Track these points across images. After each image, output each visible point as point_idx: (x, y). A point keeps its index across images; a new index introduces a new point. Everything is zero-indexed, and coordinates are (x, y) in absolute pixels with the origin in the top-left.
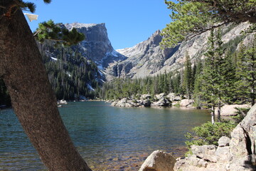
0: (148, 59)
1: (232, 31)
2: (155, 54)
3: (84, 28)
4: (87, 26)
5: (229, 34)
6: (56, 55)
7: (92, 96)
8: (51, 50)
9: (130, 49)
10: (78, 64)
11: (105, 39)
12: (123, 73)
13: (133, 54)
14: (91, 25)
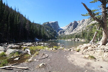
0: (69, 30)
1: (92, 22)
2: (70, 28)
3: (53, 23)
4: (53, 22)
5: (91, 23)
6: (48, 29)
7: (56, 39)
8: (47, 28)
9: (64, 27)
10: (52, 31)
11: (58, 25)
12: (62, 33)
13: (65, 28)
14: (54, 22)
